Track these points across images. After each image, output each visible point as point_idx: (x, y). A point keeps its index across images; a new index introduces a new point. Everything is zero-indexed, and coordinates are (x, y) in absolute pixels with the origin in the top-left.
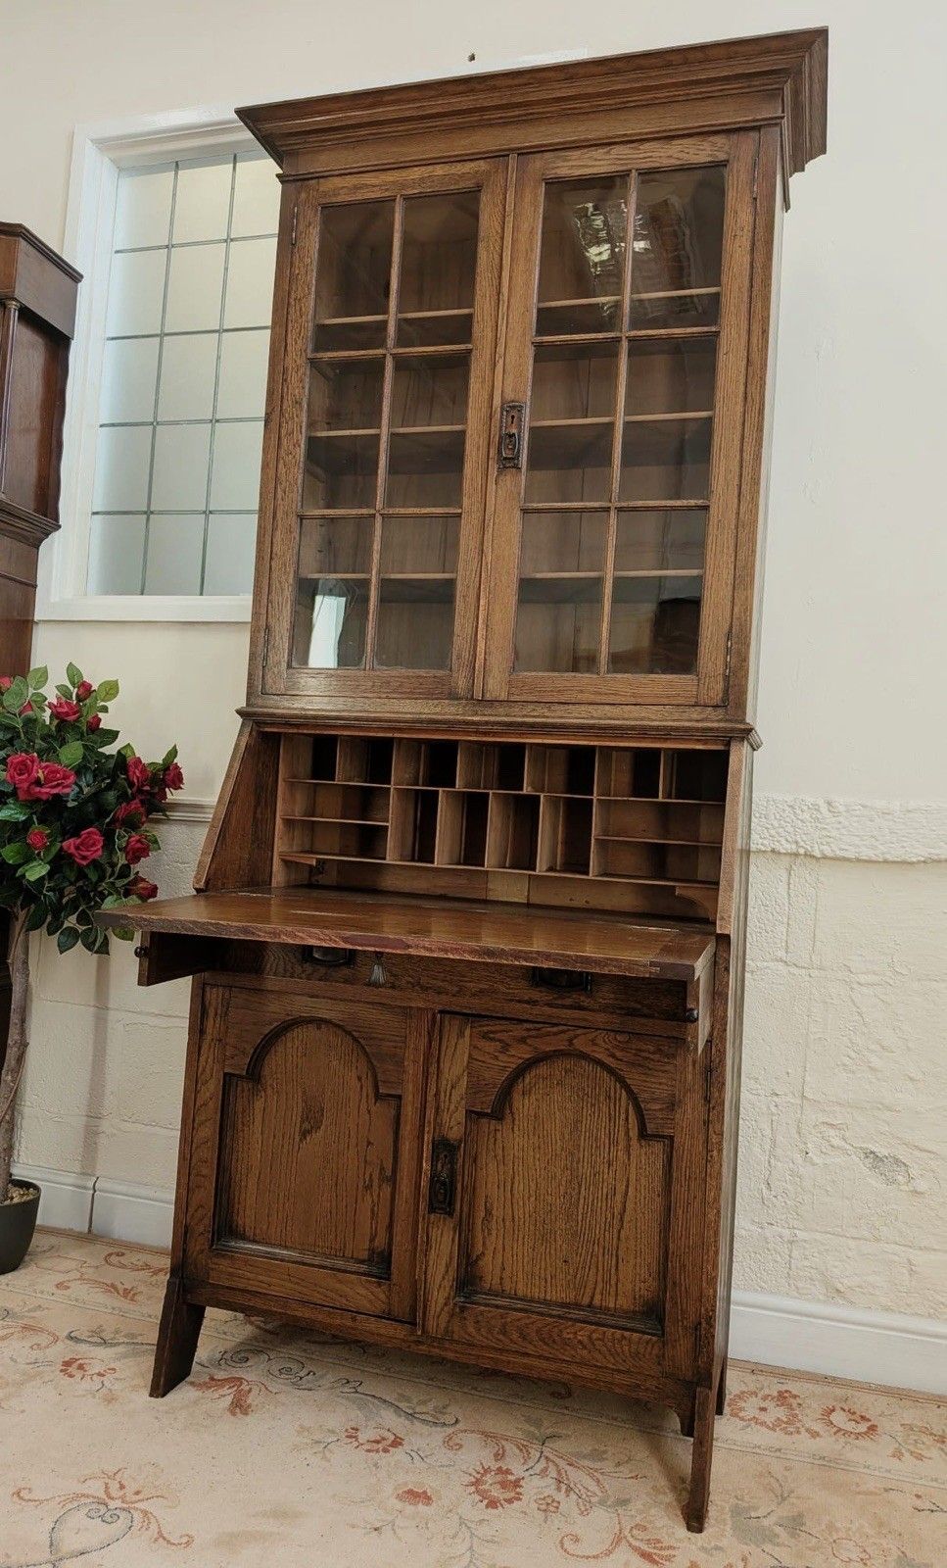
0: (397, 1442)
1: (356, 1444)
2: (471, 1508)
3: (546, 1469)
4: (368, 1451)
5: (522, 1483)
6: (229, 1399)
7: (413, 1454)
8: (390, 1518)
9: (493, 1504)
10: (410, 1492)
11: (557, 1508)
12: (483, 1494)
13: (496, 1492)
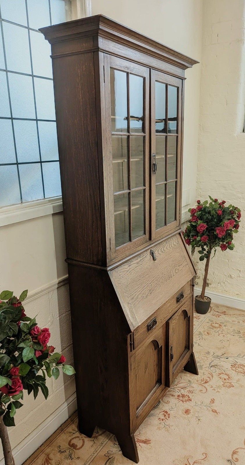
0: (166, 412)
1: (166, 419)
2: (192, 403)
3: (178, 390)
4: (169, 417)
5: (183, 394)
6: (141, 444)
7: (171, 410)
8: (195, 417)
9: (191, 400)
10: (186, 412)
11: (191, 391)
12: (186, 401)
13: (187, 398)
